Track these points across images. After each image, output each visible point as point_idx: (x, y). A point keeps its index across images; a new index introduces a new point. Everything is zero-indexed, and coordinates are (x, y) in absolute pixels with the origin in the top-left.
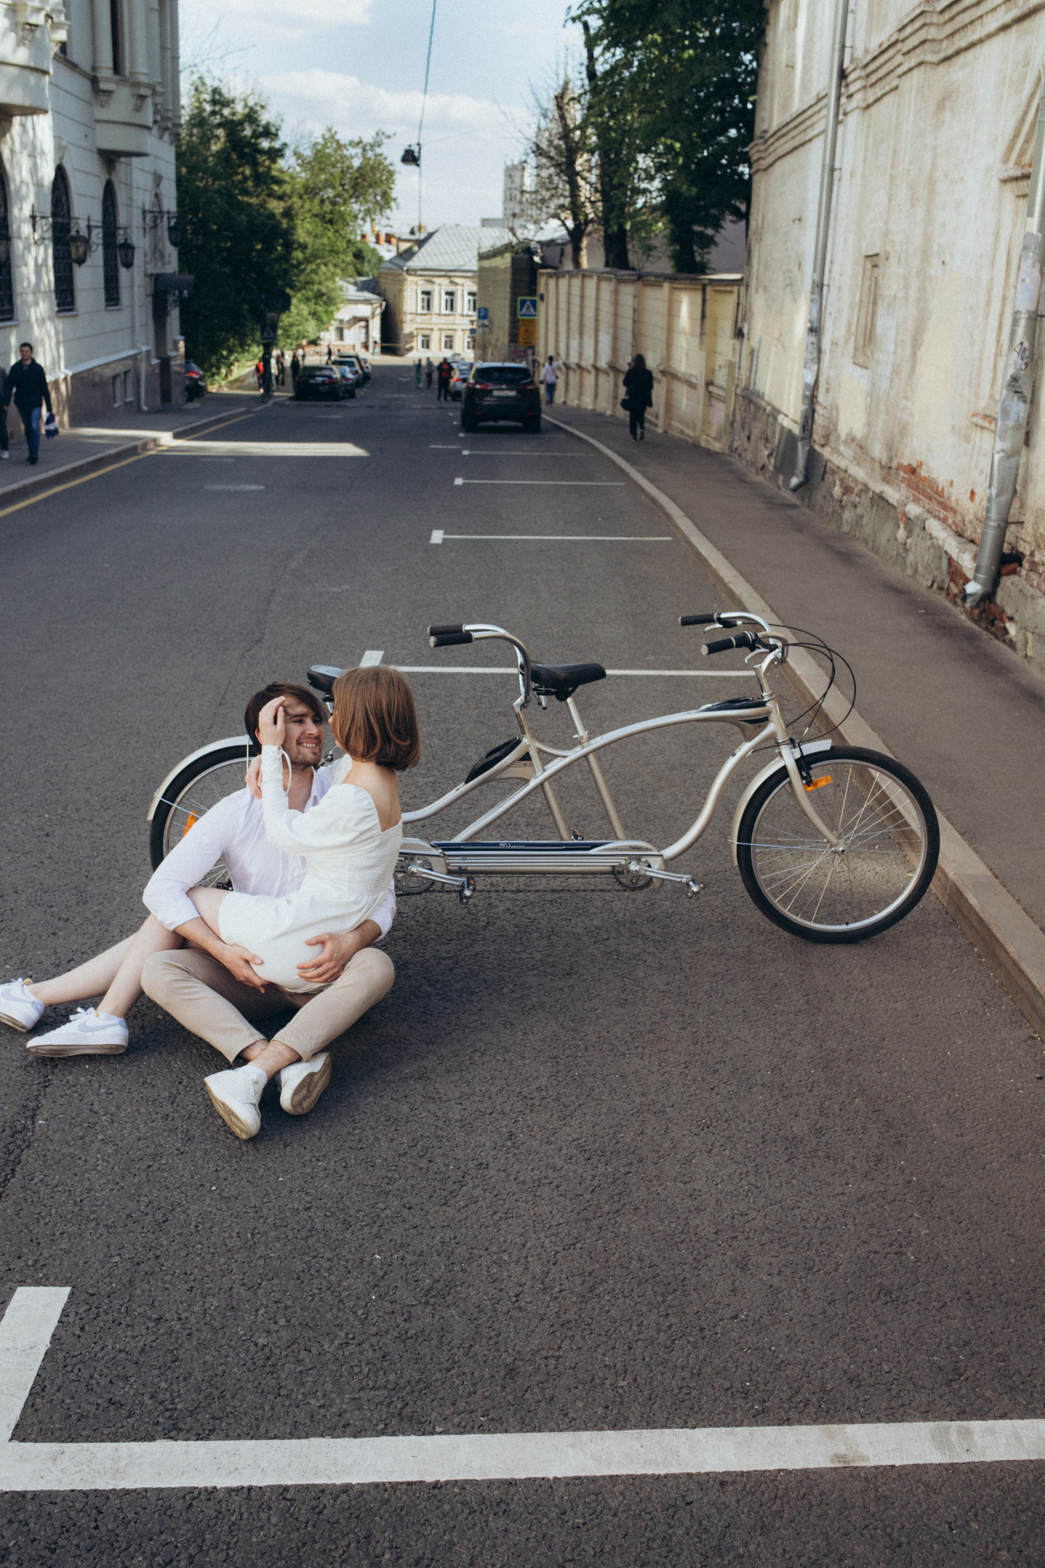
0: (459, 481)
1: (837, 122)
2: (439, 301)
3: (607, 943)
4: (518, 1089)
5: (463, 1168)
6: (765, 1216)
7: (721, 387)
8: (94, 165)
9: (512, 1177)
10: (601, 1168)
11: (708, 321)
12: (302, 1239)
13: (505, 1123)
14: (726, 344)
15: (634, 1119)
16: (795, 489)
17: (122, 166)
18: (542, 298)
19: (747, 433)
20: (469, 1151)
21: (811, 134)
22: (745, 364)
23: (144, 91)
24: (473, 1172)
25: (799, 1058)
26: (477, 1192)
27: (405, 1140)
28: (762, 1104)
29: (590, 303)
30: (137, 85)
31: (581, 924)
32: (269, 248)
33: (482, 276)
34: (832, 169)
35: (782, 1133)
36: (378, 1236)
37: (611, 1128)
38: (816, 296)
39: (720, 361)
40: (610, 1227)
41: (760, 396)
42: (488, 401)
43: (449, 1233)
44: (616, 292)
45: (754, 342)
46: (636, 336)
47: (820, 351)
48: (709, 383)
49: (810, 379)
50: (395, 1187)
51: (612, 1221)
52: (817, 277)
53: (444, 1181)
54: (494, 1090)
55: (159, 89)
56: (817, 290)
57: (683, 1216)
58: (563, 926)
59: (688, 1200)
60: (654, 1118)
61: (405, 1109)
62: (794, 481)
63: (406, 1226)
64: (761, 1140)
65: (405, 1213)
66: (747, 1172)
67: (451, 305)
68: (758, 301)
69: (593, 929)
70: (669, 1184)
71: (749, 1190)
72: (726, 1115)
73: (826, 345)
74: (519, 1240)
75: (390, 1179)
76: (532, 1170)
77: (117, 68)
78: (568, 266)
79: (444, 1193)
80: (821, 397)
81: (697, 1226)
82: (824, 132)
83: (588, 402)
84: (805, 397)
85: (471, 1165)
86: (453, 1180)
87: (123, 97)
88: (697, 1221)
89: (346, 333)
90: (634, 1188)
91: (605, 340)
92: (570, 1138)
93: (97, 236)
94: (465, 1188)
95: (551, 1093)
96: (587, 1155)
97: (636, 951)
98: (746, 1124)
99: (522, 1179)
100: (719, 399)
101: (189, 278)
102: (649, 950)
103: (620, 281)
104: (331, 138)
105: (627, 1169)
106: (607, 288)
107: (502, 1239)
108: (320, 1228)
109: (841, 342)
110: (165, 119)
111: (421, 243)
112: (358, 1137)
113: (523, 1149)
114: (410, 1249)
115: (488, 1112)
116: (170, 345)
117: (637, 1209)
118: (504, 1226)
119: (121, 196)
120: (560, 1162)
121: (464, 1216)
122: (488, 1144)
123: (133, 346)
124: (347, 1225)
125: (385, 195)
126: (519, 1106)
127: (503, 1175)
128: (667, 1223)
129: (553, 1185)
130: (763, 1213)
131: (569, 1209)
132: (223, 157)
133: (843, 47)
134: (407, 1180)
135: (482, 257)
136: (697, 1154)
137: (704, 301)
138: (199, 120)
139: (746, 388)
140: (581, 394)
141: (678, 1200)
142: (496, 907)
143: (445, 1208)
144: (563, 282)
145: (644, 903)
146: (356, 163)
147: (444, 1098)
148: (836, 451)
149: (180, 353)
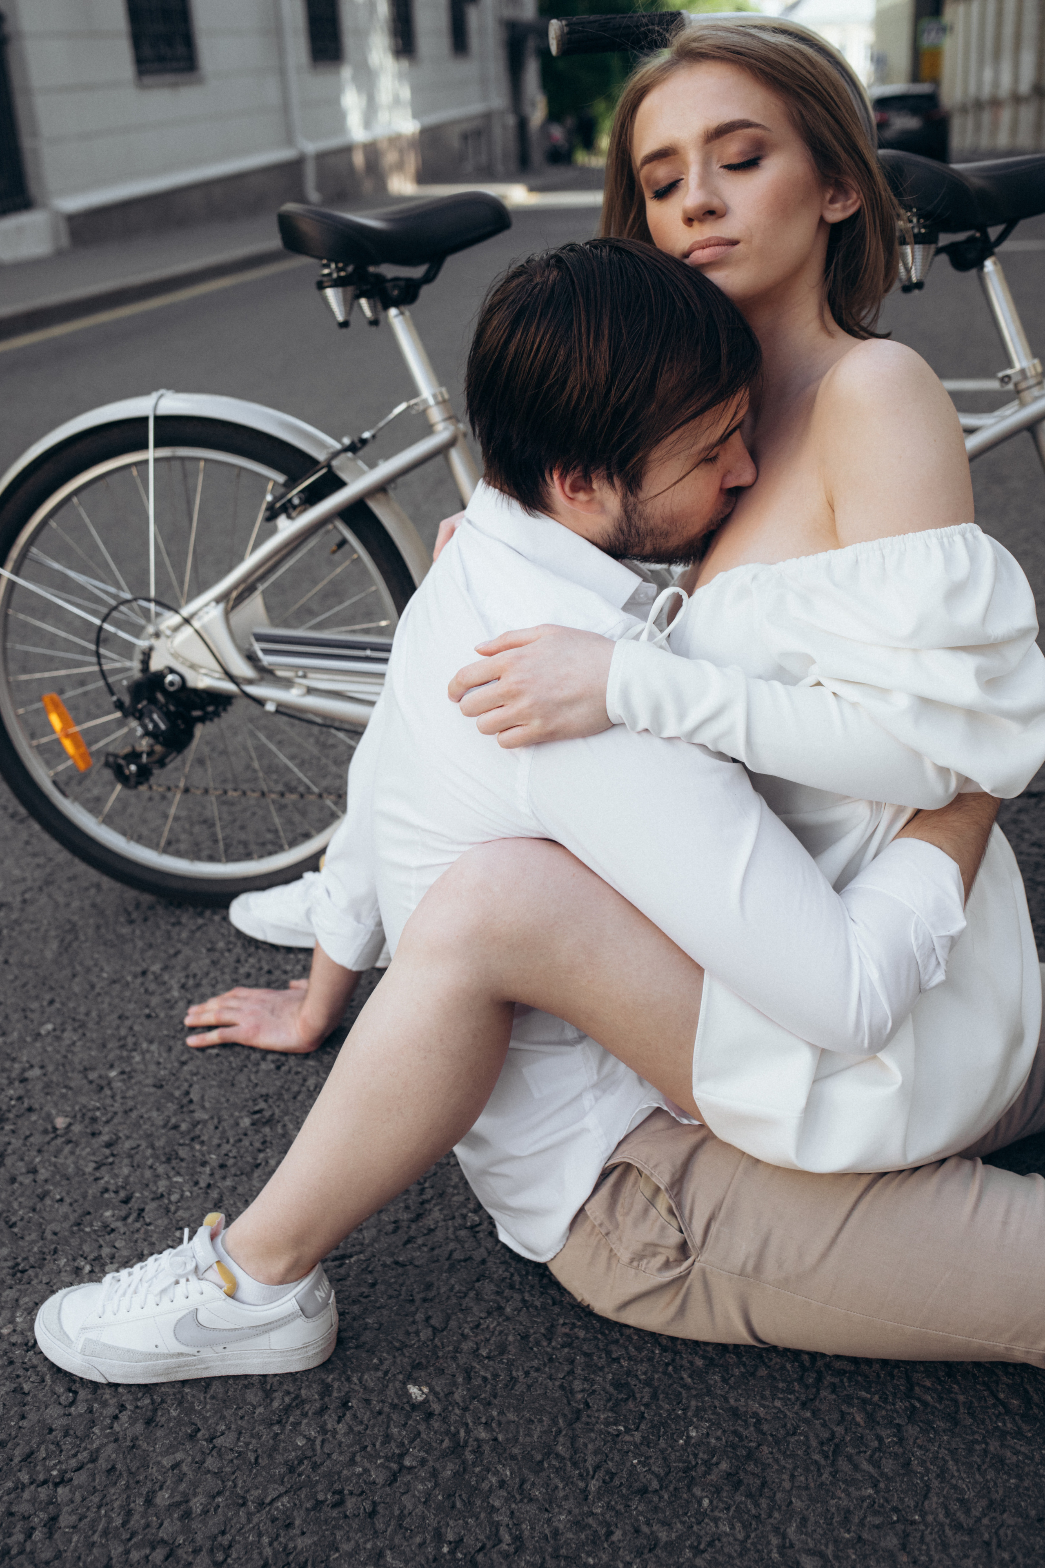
18: (949, 27)
33: (880, 21)
83: (1003, 141)
116: (527, 101)
123: (485, 101)
140: (994, 132)
144: (976, 5)
149: (537, 114)
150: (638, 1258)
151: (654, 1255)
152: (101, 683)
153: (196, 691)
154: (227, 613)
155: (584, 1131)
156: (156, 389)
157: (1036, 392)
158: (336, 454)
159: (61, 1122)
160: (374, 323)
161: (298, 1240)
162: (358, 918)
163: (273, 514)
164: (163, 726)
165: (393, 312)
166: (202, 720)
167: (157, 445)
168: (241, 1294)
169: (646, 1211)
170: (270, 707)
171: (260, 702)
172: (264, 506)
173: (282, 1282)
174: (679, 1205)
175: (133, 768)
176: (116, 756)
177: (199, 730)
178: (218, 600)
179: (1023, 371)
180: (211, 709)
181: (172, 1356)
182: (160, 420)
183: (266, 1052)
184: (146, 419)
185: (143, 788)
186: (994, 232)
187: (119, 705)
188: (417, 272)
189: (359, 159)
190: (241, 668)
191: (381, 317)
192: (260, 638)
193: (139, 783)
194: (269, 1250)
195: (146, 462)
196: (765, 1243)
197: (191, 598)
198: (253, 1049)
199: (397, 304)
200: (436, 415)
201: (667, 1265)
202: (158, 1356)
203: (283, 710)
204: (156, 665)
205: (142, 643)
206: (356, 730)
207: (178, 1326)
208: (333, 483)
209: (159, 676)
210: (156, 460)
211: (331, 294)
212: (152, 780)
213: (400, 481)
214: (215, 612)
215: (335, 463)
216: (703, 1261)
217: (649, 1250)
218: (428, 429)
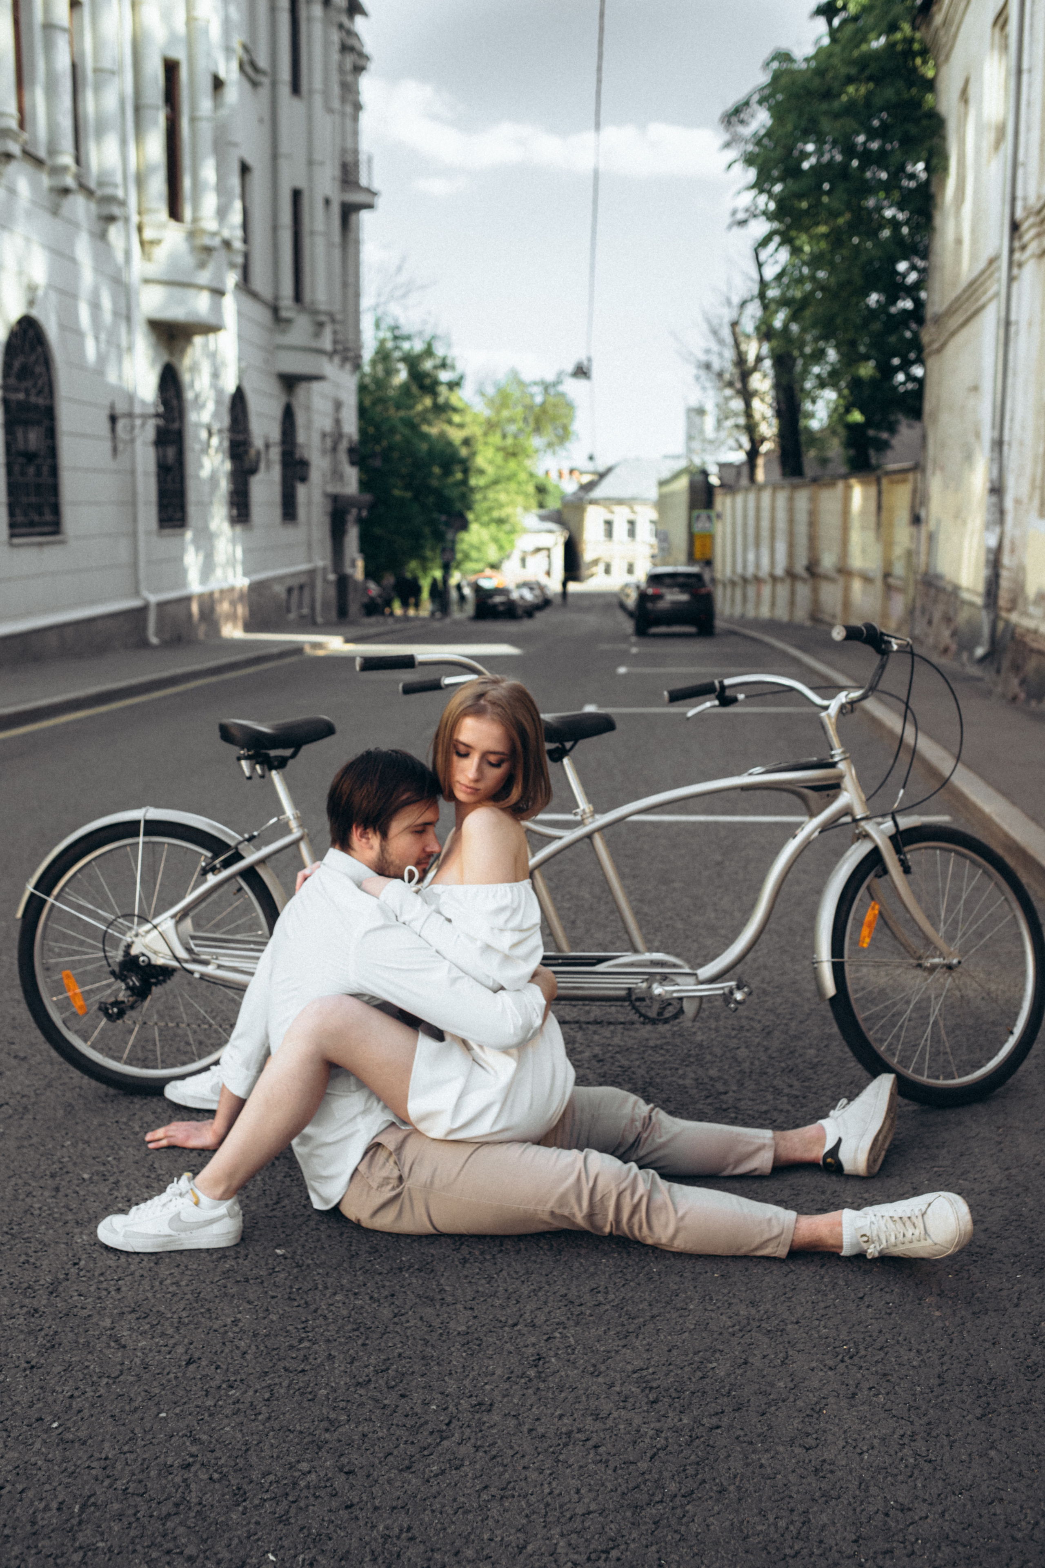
0: (622, 670)
1: (1011, 279)
2: (620, 529)
3: (723, 1097)
4: (563, 1291)
5: (452, 1408)
6: (943, 1514)
7: (899, 578)
8: (274, 387)
9: (525, 1429)
10: (672, 1419)
11: (884, 514)
12: (159, 1518)
13: (533, 1339)
14: (903, 534)
15: (734, 1341)
16: (982, 660)
17: (302, 390)
18: (719, 516)
19: (927, 617)
20: (466, 1382)
21: (984, 299)
22: (923, 548)
23: (323, 318)
24: (466, 1416)
25: (996, 1256)
26: (463, 1450)
27: (372, 1360)
28: (940, 1324)
29: (766, 514)
30: (315, 312)
31: (692, 1075)
32: (447, 470)
33: (662, 504)
34: (1008, 324)
35: (970, 1371)
36: (283, 1520)
37: (696, 1353)
38: (996, 455)
39: (898, 551)
40: (673, 1522)
41: (939, 577)
42: (662, 605)
43: (403, 1520)
44: (791, 500)
45: (932, 525)
46: (812, 539)
47: (1002, 512)
48: (887, 575)
49: (993, 542)
50: (336, 1435)
51: (679, 1512)
52: (996, 434)
53: (415, 1430)
54: (525, 1290)
55: (339, 317)
56: (997, 449)
57: (801, 1508)
58: (665, 1077)
59: (811, 1479)
60: (767, 1340)
61: (386, 1312)
62: (980, 651)
63: (334, 1504)
64: (937, 1381)
65: (340, 1481)
66: (914, 1434)
67: (632, 533)
68: (935, 485)
69: (706, 1080)
70: (781, 1449)
71: (915, 1466)
72: (882, 1339)
73: (1009, 503)
74: (514, 1538)
75: (331, 1422)
76: (561, 1417)
77: (298, 297)
78: (744, 481)
79: (411, 1450)
80: (1006, 560)
81: (823, 1528)
82: (997, 295)
83: (765, 612)
84: (987, 561)
85: (464, 1404)
86: (430, 1427)
87: (302, 325)
88: (824, 1518)
89: (530, 561)
90: (722, 1454)
91: (781, 548)
92: (629, 1368)
93: (275, 454)
94: (445, 1443)
95: (611, 1296)
96: (652, 1397)
97: (764, 1108)
98: (913, 1354)
99: (541, 1430)
100: (898, 590)
101: (367, 497)
102: (780, 1107)
103: (794, 487)
104: (515, 378)
105: (714, 1421)
106: (782, 497)
107: (486, 1536)
108: (195, 1500)
109: (1025, 500)
110: (346, 349)
111: (602, 476)
112: (302, 1353)
113: (552, 1382)
114: (331, 1544)
115: (510, 1322)
116: (347, 562)
117: (722, 1491)
118: (494, 1512)
119: (300, 419)
120: (606, 1406)
121: (434, 1489)
122: (499, 1372)
123: (310, 560)
124: (240, 1495)
125: (565, 428)
126: (559, 1315)
127: (512, 1422)
128: (771, 1518)
129: (590, 1444)
130: (940, 1509)
131: (610, 1486)
132: (405, 389)
133: (1013, 199)
134: (358, 1424)
135: (662, 483)
136: (832, 1400)
137: (880, 493)
138: (383, 356)
139: (926, 574)
140: (758, 604)
141: (793, 1478)
142: (581, 1052)
143: (407, 1475)
144: (739, 498)
145: (781, 1051)
146: (539, 399)
147: (449, 1299)
148: (1025, 614)
149: (358, 570)
150: (381, 1186)
151: (388, 1184)
152: (104, 962)
153: (155, 967)
154: (178, 923)
155: (358, 1131)
156: (145, 806)
157: (590, 820)
158: (240, 843)
159: (86, 1176)
160: (262, 777)
161: (230, 1176)
162: (248, 1069)
163: (204, 872)
164: (137, 984)
165: (274, 773)
166: (156, 984)
167: (145, 834)
168: (201, 1205)
169: (384, 1164)
170: (197, 975)
171: (191, 972)
172: (199, 869)
173: (221, 1199)
174: (399, 1159)
175: (115, 1010)
176: (105, 1004)
177: (154, 989)
178: (173, 917)
179: (584, 811)
180: (161, 978)
181: (166, 1236)
182: (147, 822)
183: (192, 1150)
184: (139, 822)
185: (120, 1022)
186: (568, 745)
187: (113, 973)
188: (288, 752)
189: (195, 608)
190: (182, 954)
191: (267, 773)
192: (193, 938)
193: (118, 1019)
194: (216, 1182)
195: (138, 843)
196: (435, 1170)
197: (155, 916)
198: (184, 1148)
199: (276, 768)
200: (293, 824)
201: (393, 1189)
202: (160, 1236)
203: (203, 977)
204: (134, 951)
205: (128, 939)
206: (241, 989)
207: (171, 1221)
208: (238, 857)
209: (137, 957)
210: (144, 843)
211: (244, 764)
212: (126, 1017)
213: (273, 857)
214: (171, 923)
215: (240, 847)
216: (407, 1184)
217: (387, 1180)
218: (289, 831)
